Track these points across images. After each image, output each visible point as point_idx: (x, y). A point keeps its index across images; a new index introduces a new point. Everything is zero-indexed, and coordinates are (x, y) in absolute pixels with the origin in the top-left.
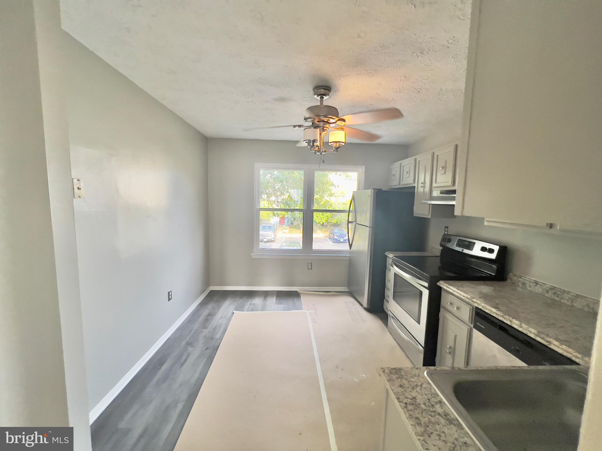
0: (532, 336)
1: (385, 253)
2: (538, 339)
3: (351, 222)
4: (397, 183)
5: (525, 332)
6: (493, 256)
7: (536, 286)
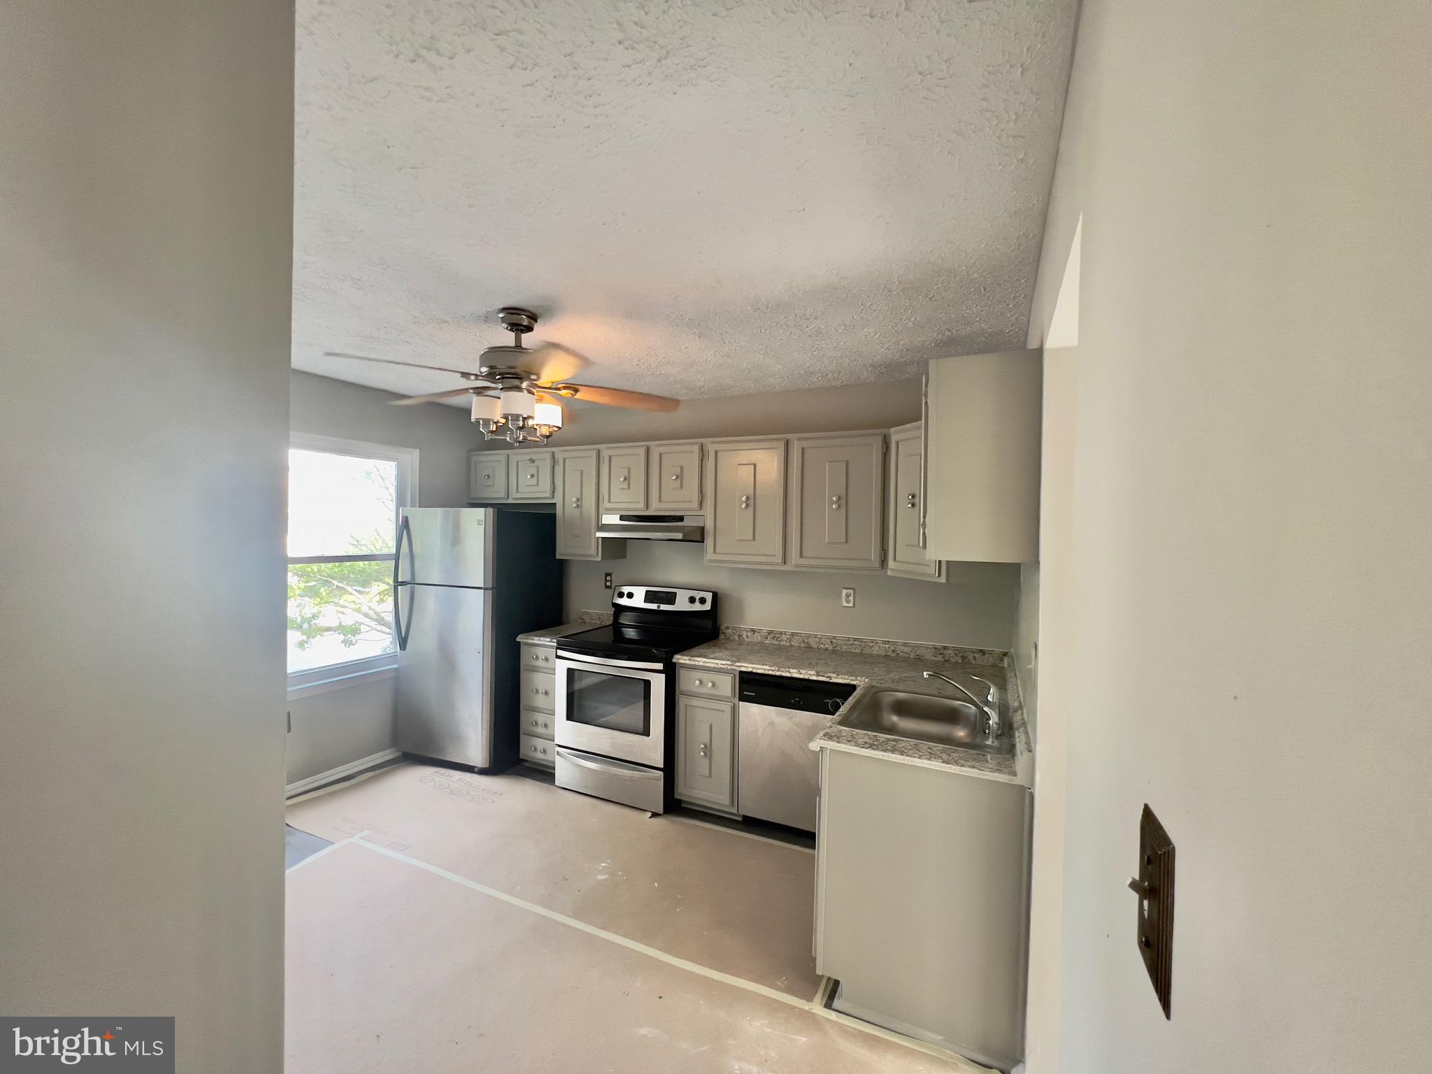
0: (814, 678)
1: (515, 638)
2: (821, 679)
3: (403, 584)
4: (503, 495)
5: (806, 677)
6: (707, 607)
7: (754, 634)
